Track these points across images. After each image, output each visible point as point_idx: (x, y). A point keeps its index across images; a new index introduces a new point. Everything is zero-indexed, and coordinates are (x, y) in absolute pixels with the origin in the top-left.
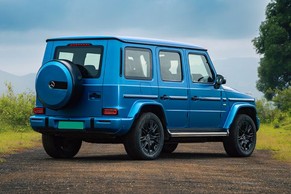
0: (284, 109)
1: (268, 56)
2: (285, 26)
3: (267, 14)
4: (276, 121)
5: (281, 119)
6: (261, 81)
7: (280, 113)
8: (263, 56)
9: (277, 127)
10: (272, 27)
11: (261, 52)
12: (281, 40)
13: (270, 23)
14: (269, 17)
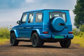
0: (83, 31)
1: (77, 15)
2: (82, 6)
3: (77, 2)
4: (80, 35)
5: (82, 34)
6: (75, 23)
7: (81, 32)
8: (76, 15)
9: (81, 37)
10: (78, 6)
11: (75, 14)
12: (81, 10)
13: (78, 5)
14: (77, 3)
